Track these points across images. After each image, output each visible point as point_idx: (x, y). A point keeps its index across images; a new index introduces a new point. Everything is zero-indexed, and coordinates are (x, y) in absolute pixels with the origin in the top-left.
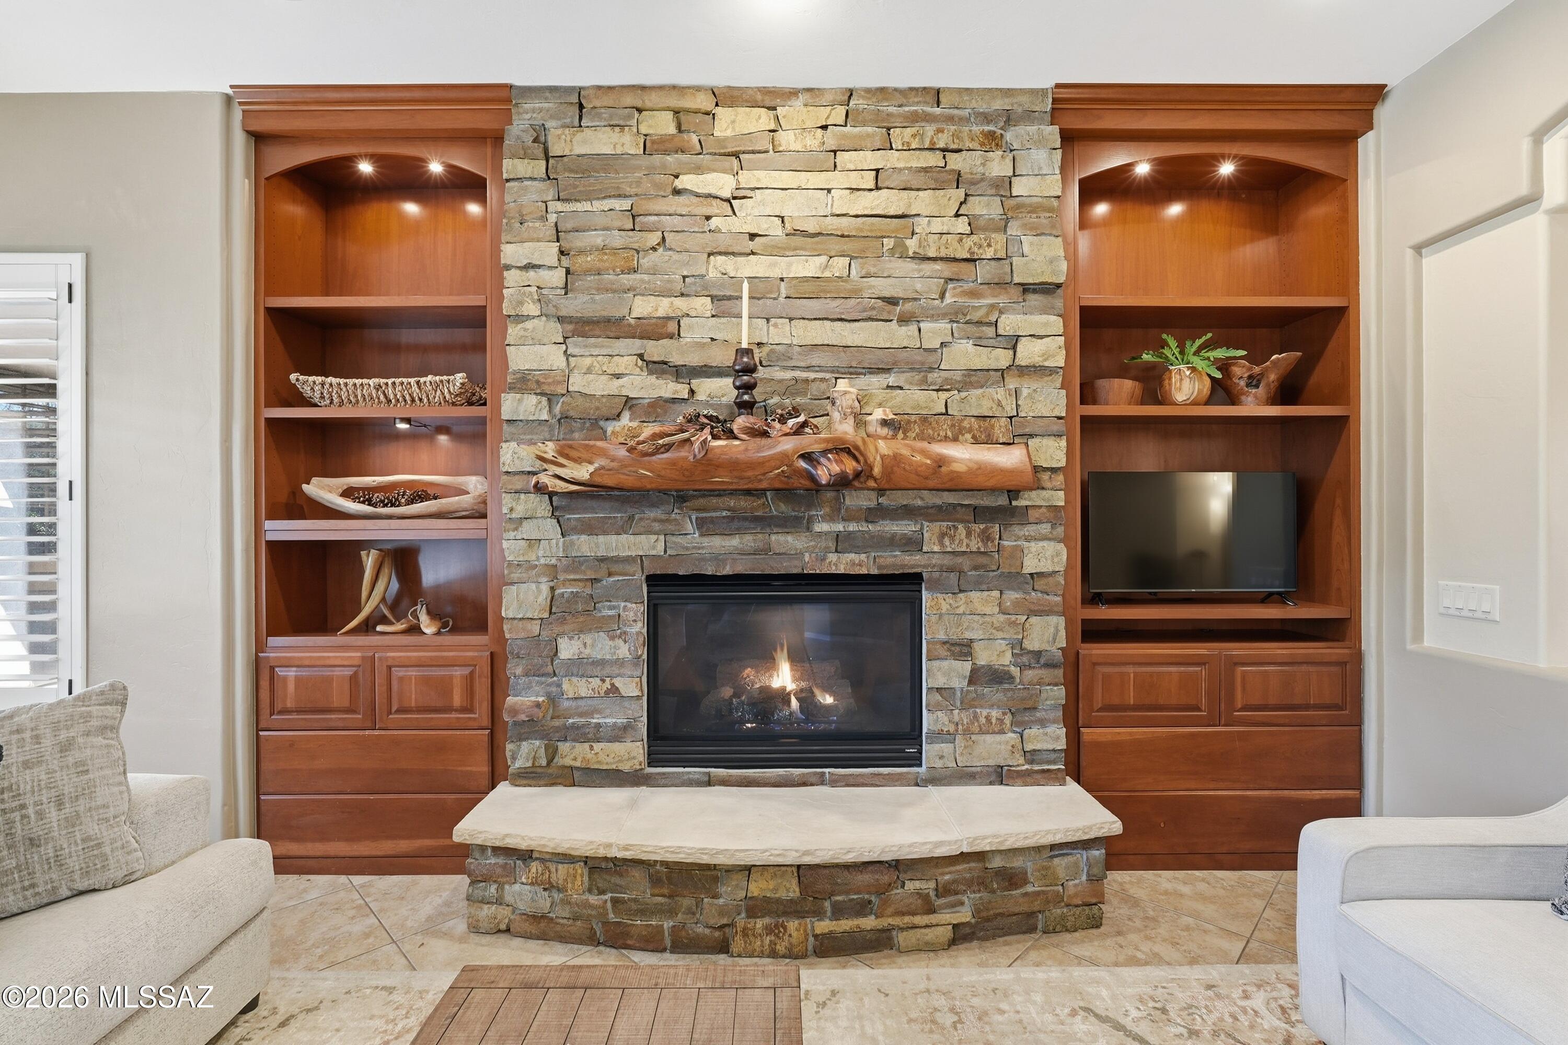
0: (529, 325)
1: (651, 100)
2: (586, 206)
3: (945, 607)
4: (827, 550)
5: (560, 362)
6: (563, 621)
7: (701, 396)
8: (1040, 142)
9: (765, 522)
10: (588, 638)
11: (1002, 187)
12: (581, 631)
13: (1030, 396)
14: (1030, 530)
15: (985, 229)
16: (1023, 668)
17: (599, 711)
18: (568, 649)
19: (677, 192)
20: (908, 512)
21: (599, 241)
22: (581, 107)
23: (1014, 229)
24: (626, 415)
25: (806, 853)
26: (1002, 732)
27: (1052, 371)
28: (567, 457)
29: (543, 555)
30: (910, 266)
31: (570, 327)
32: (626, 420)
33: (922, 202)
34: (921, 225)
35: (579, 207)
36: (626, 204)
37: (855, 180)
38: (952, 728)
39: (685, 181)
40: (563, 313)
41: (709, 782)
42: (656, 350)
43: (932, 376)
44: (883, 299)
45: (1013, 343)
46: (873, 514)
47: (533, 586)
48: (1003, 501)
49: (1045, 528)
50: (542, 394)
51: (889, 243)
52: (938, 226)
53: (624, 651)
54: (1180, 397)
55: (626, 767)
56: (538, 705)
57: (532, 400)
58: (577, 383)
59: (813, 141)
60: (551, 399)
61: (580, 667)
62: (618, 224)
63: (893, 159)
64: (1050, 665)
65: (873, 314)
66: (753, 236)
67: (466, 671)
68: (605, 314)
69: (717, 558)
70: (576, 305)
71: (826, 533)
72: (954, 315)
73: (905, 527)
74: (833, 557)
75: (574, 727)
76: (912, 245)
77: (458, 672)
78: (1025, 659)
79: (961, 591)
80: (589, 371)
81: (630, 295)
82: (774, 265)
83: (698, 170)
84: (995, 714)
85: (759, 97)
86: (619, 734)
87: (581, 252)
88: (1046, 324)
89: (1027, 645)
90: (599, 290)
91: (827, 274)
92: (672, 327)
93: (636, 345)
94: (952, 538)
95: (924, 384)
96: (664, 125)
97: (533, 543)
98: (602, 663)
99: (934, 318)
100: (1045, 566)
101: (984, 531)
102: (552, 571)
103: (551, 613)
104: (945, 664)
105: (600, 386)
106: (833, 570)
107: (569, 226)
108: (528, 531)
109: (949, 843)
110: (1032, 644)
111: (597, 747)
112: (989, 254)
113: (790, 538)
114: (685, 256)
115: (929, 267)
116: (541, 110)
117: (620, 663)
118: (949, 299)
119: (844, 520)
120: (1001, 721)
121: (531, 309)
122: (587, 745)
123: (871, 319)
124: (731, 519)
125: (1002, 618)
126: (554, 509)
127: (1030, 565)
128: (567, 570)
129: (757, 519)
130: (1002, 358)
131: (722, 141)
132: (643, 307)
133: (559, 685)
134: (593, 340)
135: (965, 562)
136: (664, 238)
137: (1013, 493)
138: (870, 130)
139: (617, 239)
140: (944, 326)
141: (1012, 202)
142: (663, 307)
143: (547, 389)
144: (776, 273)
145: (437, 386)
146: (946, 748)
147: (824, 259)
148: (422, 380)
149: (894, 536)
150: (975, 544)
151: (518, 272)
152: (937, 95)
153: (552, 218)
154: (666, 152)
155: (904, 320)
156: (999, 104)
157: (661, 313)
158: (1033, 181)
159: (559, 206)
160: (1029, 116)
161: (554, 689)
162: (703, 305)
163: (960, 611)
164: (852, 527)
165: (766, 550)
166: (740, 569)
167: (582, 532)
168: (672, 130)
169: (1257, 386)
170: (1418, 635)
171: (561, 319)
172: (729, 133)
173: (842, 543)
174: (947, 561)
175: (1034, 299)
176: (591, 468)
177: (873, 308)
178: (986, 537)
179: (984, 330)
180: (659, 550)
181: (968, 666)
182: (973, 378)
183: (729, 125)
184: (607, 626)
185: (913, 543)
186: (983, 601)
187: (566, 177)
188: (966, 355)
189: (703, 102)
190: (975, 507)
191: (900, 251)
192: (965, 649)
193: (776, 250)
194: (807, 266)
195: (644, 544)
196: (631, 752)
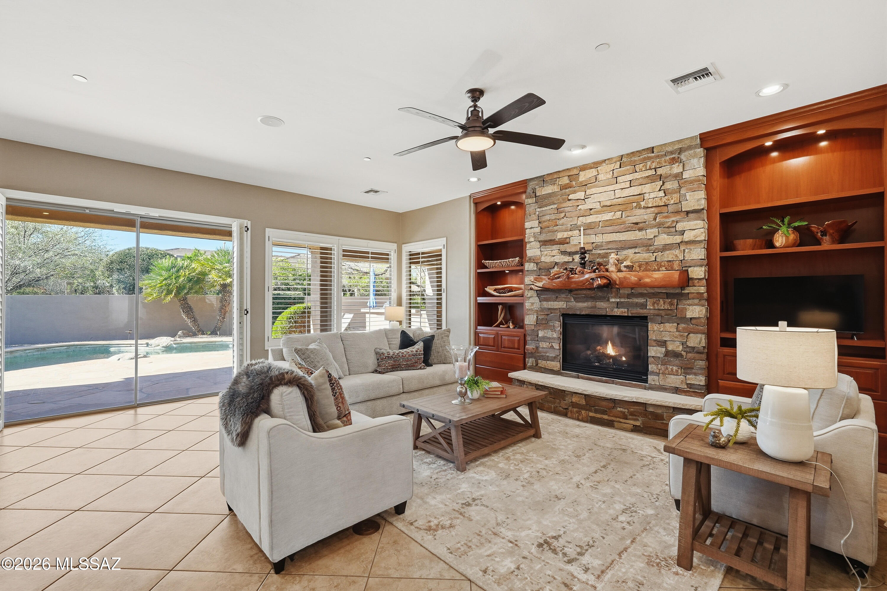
0: (532, 244)
1: (561, 175)
2: (545, 208)
3: (656, 328)
4: (614, 308)
5: (539, 253)
6: (540, 326)
7: (576, 260)
8: (695, 156)
9: (594, 298)
10: (546, 331)
11: (678, 176)
12: (544, 329)
13: (688, 252)
14: (690, 302)
15: (670, 193)
16: (687, 352)
17: (548, 352)
18: (541, 334)
19: (569, 200)
20: (642, 295)
21: (548, 218)
22: (544, 181)
23: (683, 191)
24: (556, 267)
26: (677, 375)
27: (700, 242)
28: (536, 281)
29: (535, 307)
30: (643, 211)
31: (542, 243)
32: (556, 269)
33: (647, 188)
34: (647, 196)
35: (544, 209)
36: (555, 206)
37: (623, 185)
38: (658, 371)
39: (571, 196)
40: (540, 240)
41: (578, 377)
42: (563, 247)
43: (651, 248)
44: (633, 223)
45: (683, 233)
46: (629, 296)
47: (533, 316)
48: (679, 291)
49: (696, 301)
50: (535, 263)
51: (635, 205)
52: (652, 195)
53: (555, 335)
55: (555, 369)
56: (533, 349)
57: (532, 264)
58: (543, 259)
59: (609, 175)
60: (537, 264)
61: (544, 339)
62: (553, 212)
63: (637, 175)
64: (699, 353)
65: (629, 229)
66: (591, 209)
68: (550, 239)
69: (580, 309)
70: (543, 238)
71: (614, 302)
72: (659, 225)
73: (641, 300)
74: (616, 310)
75: (542, 356)
76: (643, 204)
77: (517, 339)
78: (688, 349)
79: (662, 323)
80: (546, 255)
81: (557, 232)
82: (597, 217)
83: (575, 192)
84: (675, 368)
85: (592, 165)
86: (553, 359)
87: (544, 222)
88: (696, 224)
89: (689, 344)
90: (549, 232)
91: (614, 218)
92: (568, 240)
93: (558, 247)
94: (658, 304)
95: (648, 251)
96: (566, 181)
97: (533, 304)
98: (549, 338)
99: (652, 228)
100: (696, 315)
101: (670, 302)
102: (537, 312)
103: (537, 323)
104: (655, 348)
105: (549, 260)
106: (616, 314)
107: (541, 215)
108: (531, 300)
110: (691, 344)
111: (548, 362)
112: (672, 202)
113: (602, 303)
114: (571, 219)
115: (649, 210)
116: (534, 184)
117: (554, 338)
118: (657, 220)
119: (619, 297)
120: (677, 371)
121: (532, 239)
122: (545, 361)
123: (628, 231)
124: (585, 297)
125: (677, 333)
126: (537, 295)
127: (689, 315)
128: (540, 311)
129: (592, 297)
130: (678, 239)
131: (581, 182)
132: (560, 236)
133: (539, 344)
134: (547, 246)
135: (663, 313)
136: (565, 214)
137: (682, 288)
138: (628, 167)
139: (553, 217)
140: (655, 230)
141: (683, 181)
142: (565, 235)
143: (536, 261)
144: (598, 220)
145: (512, 261)
146: (656, 378)
147: (613, 213)
149: (637, 303)
150: (667, 307)
151: (529, 230)
152: (652, 150)
153: (537, 213)
154: (566, 189)
155: (640, 230)
156: (677, 147)
157: (565, 237)
158: (691, 172)
159: (539, 210)
160: (690, 148)
161: (537, 345)
162: (576, 232)
163: (661, 330)
164: (622, 300)
165: (595, 307)
166: (587, 313)
167: (544, 301)
168: (568, 182)
171: (539, 242)
172: (583, 179)
173: (618, 305)
174: (656, 312)
175: (692, 216)
177: (629, 227)
178: (671, 304)
179: (671, 229)
180: (565, 306)
181: (664, 350)
182: (666, 247)
183: (583, 176)
184: (553, 329)
185: (644, 306)
186: (670, 327)
187: (541, 201)
188: (664, 239)
189: (575, 172)
190: (667, 293)
191: (639, 207)
192: (663, 343)
193: (598, 213)
194: (608, 216)
195: (560, 305)
196: (556, 365)
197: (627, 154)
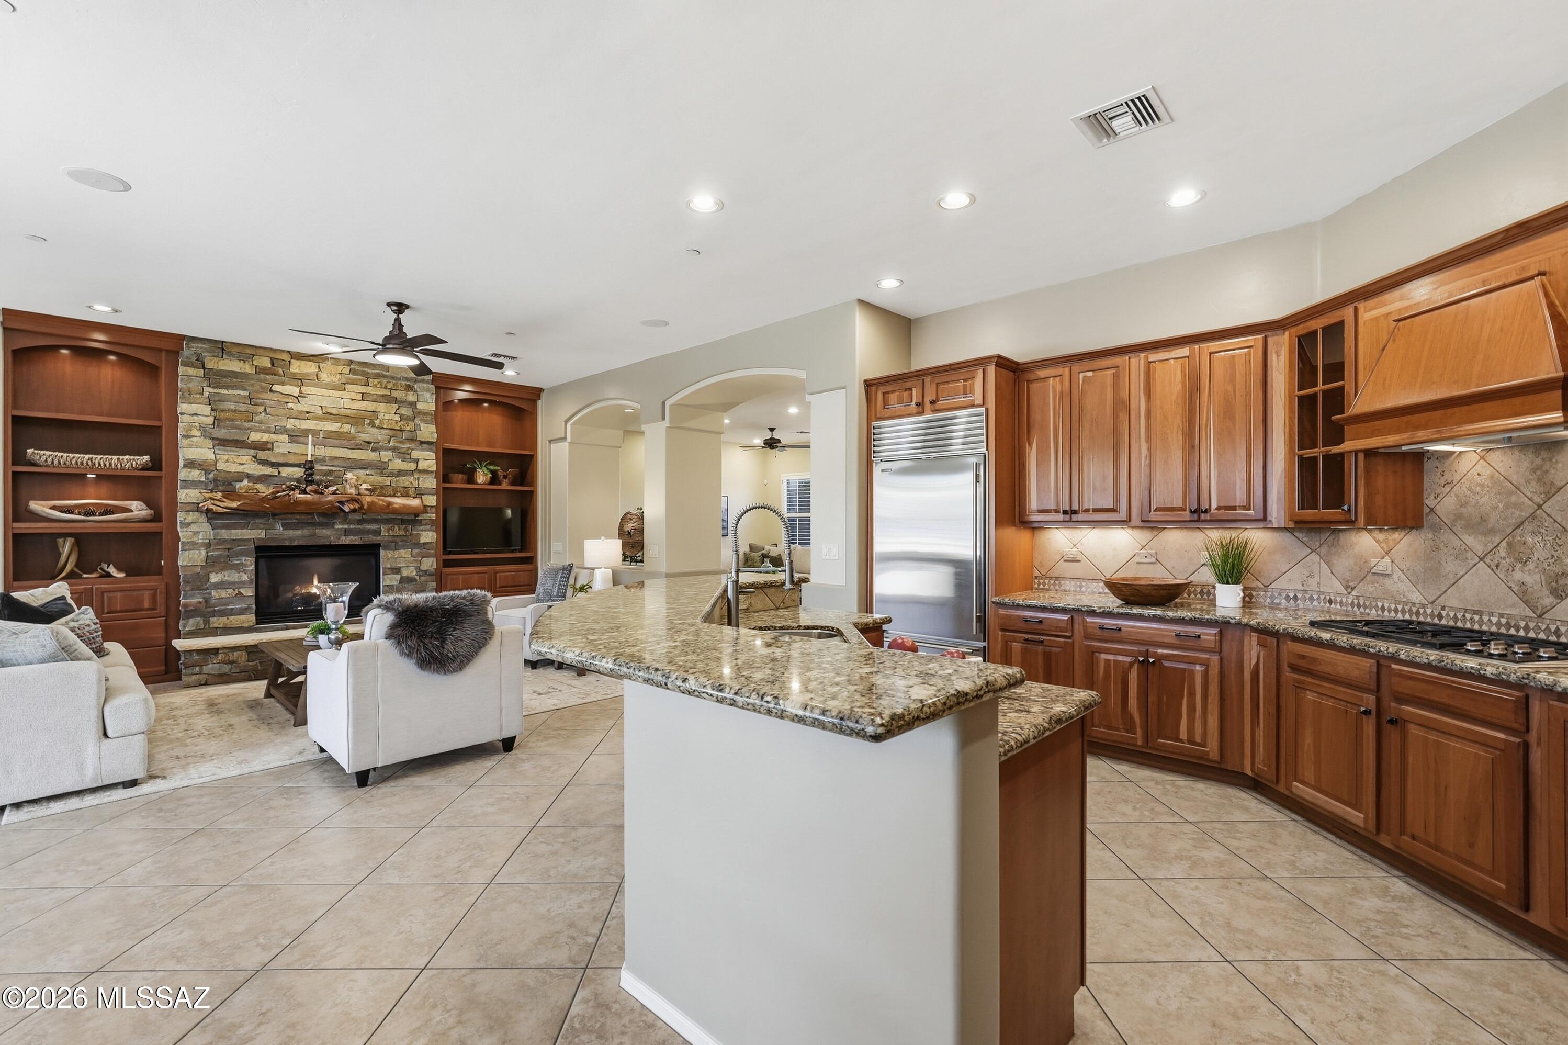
0: (194, 439)
1: (259, 352)
2: (225, 391)
3: (390, 555)
4: (341, 535)
5: (212, 456)
6: (213, 566)
7: (283, 474)
8: (428, 390)
9: (313, 524)
10: (226, 573)
11: (413, 405)
12: (222, 570)
13: (423, 480)
14: (423, 527)
15: (406, 419)
16: (420, 576)
17: (231, 603)
18: (214, 578)
19: (271, 391)
20: (376, 521)
21: (233, 407)
22: (223, 349)
23: (417, 421)
24: (246, 480)
27: (432, 472)
29: (200, 539)
30: (378, 430)
31: (217, 442)
32: (245, 482)
33: (381, 407)
34: (381, 416)
35: (222, 392)
36: (246, 393)
37: (353, 396)
39: (276, 388)
40: (214, 436)
42: (262, 455)
43: (384, 471)
44: (365, 441)
45: (417, 461)
46: (360, 522)
47: (197, 552)
48: (413, 517)
49: (428, 527)
50: (203, 470)
51: (367, 421)
52: (387, 417)
53: (245, 577)
54: (479, 481)
55: (246, 625)
56: (200, 602)
57: (197, 472)
58: (221, 466)
59: (335, 379)
60: (207, 472)
61: (221, 585)
62: (242, 400)
63: (369, 390)
64: (430, 574)
65: (361, 447)
66: (308, 413)
67: (152, 592)
68: (236, 438)
69: (290, 539)
70: (221, 433)
71: (340, 529)
72: (394, 449)
73: (373, 526)
74: (343, 538)
75: (219, 610)
76: (377, 422)
77: (148, 593)
78: (421, 574)
79: (396, 549)
80: (227, 461)
81: (249, 431)
82: (318, 424)
83: (283, 384)
85: (311, 357)
86: (242, 612)
87: (223, 411)
88: (429, 455)
89: (422, 568)
90: (232, 428)
91: (341, 430)
92: (270, 446)
93: (252, 452)
94: (393, 531)
95: (382, 474)
96: (266, 363)
97: (196, 533)
98: (234, 583)
99: (386, 450)
100: (429, 540)
101: (405, 528)
102: (208, 546)
103: (206, 563)
104: (389, 576)
105: (234, 468)
106: (344, 543)
107: (216, 398)
108: (194, 528)
110: (424, 567)
111: (231, 618)
112: (408, 428)
113: (324, 531)
114: (276, 418)
115: (384, 432)
116: (201, 348)
117: (243, 583)
118: (392, 444)
119: (348, 524)
121: (193, 432)
122: (225, 618)
123: (360, 449)
124: (298, 523)
125: (412, 559)
126: (209, 519)
127: (422, 540)
128: (217, 544)
129: (308, 523)
130: (412, 466)
131: (294, 374)
132: (255, 437)
133: (211, 594)
134: (229, 448)
135: (398, 539)
136: (265, 409)
137: (417, 515)
138: (360, 377)
139: (242, 408)
140: (390, 453)
141: (417, 411)
142: (265, 437)
143: (205, 468)
144: (319, 428)
147: (340, 424)
148: (121, 457)
149: (369, 529)
150: (402, 533)
151: (188, 416)
153: (207, 394)
154: (267, 374)
155: (373, 450)
157: (264, 439)
158: (425, 404)
159: (211, 390)
160: (423, 381)
161: (207, 595)
162: (285, 438)
163: (395, 556)
164: (351, 527)
165: (314, 535)
166: (302, 543)
167: (223, 528)
168: (270, 365)
169: (505, 479)
171: (213, 439)
172: (297, 371)
173: (347, 532)
174: (391, 539)
175: (425, 446)
176: (239, 503)
177: (361, 445)
178: (406, 530)
179: (405, 455)
180: (263, 536)
181: (399, 577)
182: (401, 473)
183: (297, 367)
184: (238, 568)
185: (378, 532)
186: (405, 553)
187: (214, 378)
188: (398, 464)
189: (286, 357)
190: (402, 519)
191: (372, 424)
192: (397, 570)
193: (317, 418)
194: (334, 427)
195: (255, 533)
196: (248, 619)
197: (359, 363)
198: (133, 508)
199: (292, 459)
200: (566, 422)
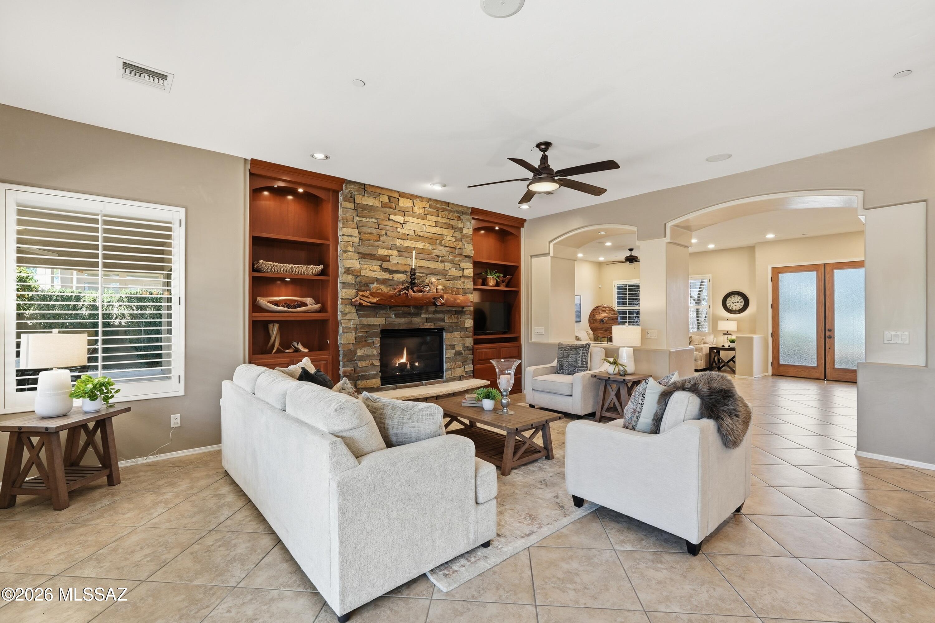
0: (349, 253)
1: (384, 192)
3: (448, 336)
4: (424, 322)
5: (358, 266)
6: (359, 344)
7: (395, 279)
8: (468, 220)
9: (410, 314)
10: (365, 349)
11: (461, 230)
12: (364, 347)
13: (466, 284)
14: (466, 317)
15: (458, 241)
16: (465, 351)
17: (368, 370)
18: (359, 353)
19: (389, 219)
20: (444, 312)
21: (369, 231)
22: (365, 189)
23: (463, 241)
24: (376, 283)
25: (441, 392)
26: (461, 367)
27: (471, 278)
29: (352, 324)
30: (443, 248)
31: (361, 255)
32: (375, 284)
33: (445, 232)
34: (445, 238)
35: (364, 219)
36: (376, 221)
37: (431, 223)
38: (451, 367)
39: (392, 217)
40: (360, 251)
42: (385, 265)
43: (447, 277)
44: (436, 256)
45: (463, 270)
46: (435, 312)
47: (351, 334)
48: (460, 309)
49: (468, 316)
51: (438, 241)
52: (449, 238)
53: (375, 352)
54: (490, 284)
55: (375, 386)
56: (352, 370)
57: (350, 277)
58: (363, 272)
59: (421, 211)
60: (356, 277)
61: (363, 358)
62: (374, 226)
63: (439, 219)
64: (470, 350)
66: (408, 235)
67: (325, 362)
68: (371, 253)
69: (399, 324)
70: (363, 249)
71: (424, 317)
72: (452, 261)
73: (440, 316)
74: (426, 324)
75: (362, 376)
76: (443, 243)
77: (322, 363)
78: (465, 349)
79: (453, 332)
80: (366, 269)
81: (377, 248)
82: (412, 243)
83: (394, 214)
84: (459, 363)
85: (409, 196)
86: (374, 377)
87: (364, 233)
88: (470, 266)
89: (466, 345)
90: (370, 245)
91: (425, 248)
92: (388, 258)
93: (379, 263)
94: (451, 318)
95: (445, 279)
96: (385, 199)
97: (350, 320)
98: (369, 356)
99: (447, 262)
100: (469, 326)
101: (457, 317)
102: (356, 329)
103: (355, 342)
104: (450, 351)
105: (370, 274)
106: (426, 327)
107: (361, 225)
108: (349, 317)
109: (464, 387)
110: (467, 345)
111: (368, 381)
112: (459, 247)
113: (416, 319)
114: (392, 238)
115: (446, 249)
116: (354, 188)
117: (374, 356)
118: (450, 257)
119: (428, 314)
120: (460, 364)
121: (350, 249)
122: (365, 381)
123: (434, 261)
124: (403, 313)
125: (461, 339)
126: (357, 310)
127: (465, 325)
128: (361, 328)
129: (408, 314)
130: (461, 273)
131: (401, 207)
132: (381, 252)
133: (357, 363)
134: (367, 260)
135: (453, 325)
136: (386, 233)
137: (463, 307)
138: (434, 210)
139: (374, 231)
140: (449, 264)
141: (463, 234)
142: (386, 252)
143: (355, 274)
144: (413, 246)
146: (449, 372)
147: (424, 243)
148: (308, 266)
149: (439, 318)
150: (456, 320)
151: (346, 237)
152: (448, 204)
153: (356, 221)
154: (387, 207)
155: (441, 262)
156: (460, 209)
157: (385, 254)
158: (467, 230)
159: (358, 218)
160: (466, 213)
161: (355, 365)
162: (395, 253)
163: (453, 337)
164: (430, 316)
165: (411, 322)
166: (404, 327)
167: (364, 317)
168: (388, 201)
169: (504, 283)
170: (531, 339)
171: (359, 253)
172: (402, 205)
173: (428, 320)
174: (450, 324)
175: (467, 259)
176: (377, 299)
177: (435, 258)
178: (458, 319)
179: (456, 265)
180: (384, 322)
181: (453, 351)
182: (455, 278)
183: (404, 203)
184: (370, 345)
185: (443, 320)
186: (457, 335)
187: (360, 210)
188: (454, 272)
189: (397, 195)
190: (455, 311)
191: (441, 244)
192: (453, 347)
193: (412, 239)
194: (420, 245)
195: (379, 321)
196: (377, 382)
197: (434, 200)
198: (308, 302)
199: (401, 268)
200: (550, 242)
